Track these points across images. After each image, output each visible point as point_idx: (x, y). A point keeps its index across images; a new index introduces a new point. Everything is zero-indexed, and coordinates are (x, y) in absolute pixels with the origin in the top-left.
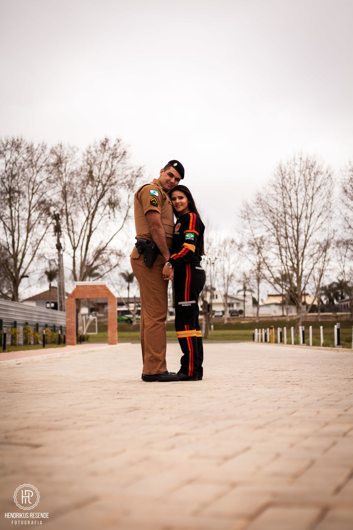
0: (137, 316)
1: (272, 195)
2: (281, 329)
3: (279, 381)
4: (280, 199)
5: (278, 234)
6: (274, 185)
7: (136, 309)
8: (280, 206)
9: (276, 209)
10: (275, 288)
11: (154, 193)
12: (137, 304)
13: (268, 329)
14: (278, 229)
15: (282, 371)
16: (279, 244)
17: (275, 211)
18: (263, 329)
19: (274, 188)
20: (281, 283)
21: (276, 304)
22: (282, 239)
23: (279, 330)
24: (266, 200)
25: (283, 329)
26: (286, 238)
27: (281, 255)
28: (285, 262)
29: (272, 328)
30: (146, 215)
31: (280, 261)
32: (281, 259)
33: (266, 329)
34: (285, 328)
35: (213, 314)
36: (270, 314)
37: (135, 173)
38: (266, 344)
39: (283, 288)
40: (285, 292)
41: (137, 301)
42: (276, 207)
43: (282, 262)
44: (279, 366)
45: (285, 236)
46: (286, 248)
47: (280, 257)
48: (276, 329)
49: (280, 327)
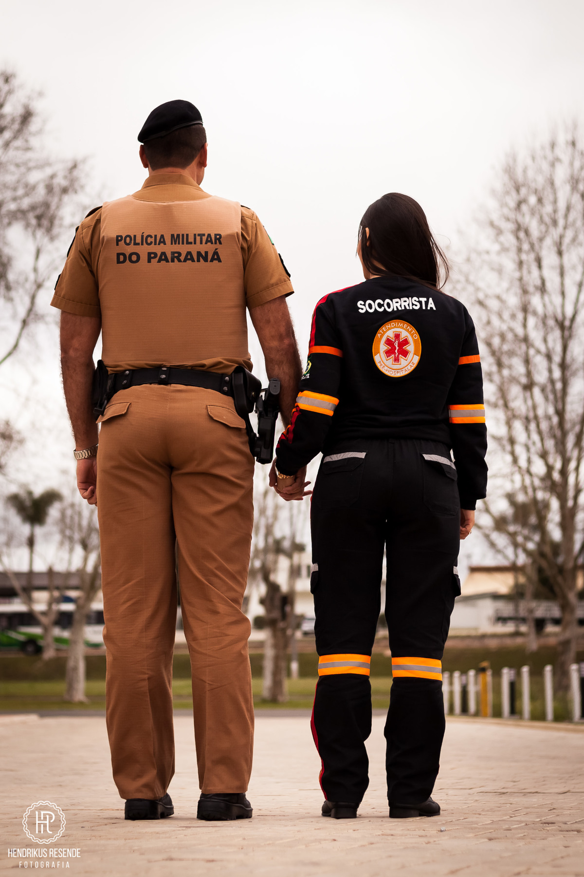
0: (57, 632)
1: (488, 252)
2: (512, 672)
3: (521, 822)
4: (509, 264)
5: (502, 377)
6: (492, 224)
7: (55, 607)
8: (508, 290)
9: (498, 298)
10: (493, 545)
12: (56, 594)
13: (472, 673)
14: (505, 360)
15: (525, 794)
16: (506, 405)
17: (494, 304)
18: (457, 674)
19: (491, 232)
20: (512, 528)
21: (496, 597)
22: (515, 391)
23: (507, 675)
24: (465, 268)
25: (519, 674)
26: (528, 387)
27: (512, 441)
28: (523, 463)
29: (483, 670)
31: (509, 458)
32: (513, 453)
33: (464, 672)
34: (525, 670)
35: (298, 626)
36: (476, 629)
37: (60, 181)
38: (464, 719)
39: (516, 545)
40: (522, 559)
41: (58, 582)
42: (498, 291)
43: (515, 460)
44: (514, 782)
45: (524, 380)
46: (527, 420)
47: (508, 448)
48: (497, 674)
49: (510, 667)
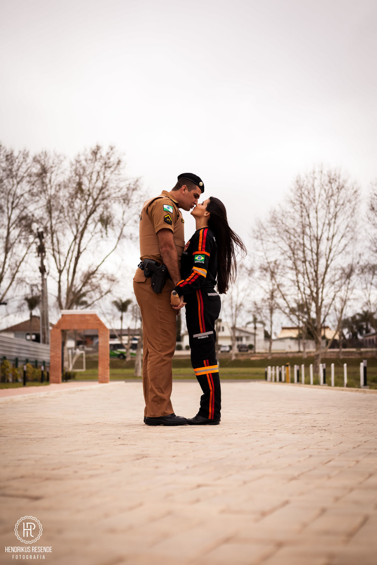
0: (131, 351)
1: (289, 212)
2: (298, 367)
3: (304, 426)
4: (297, 216)
5: (295, 258)
6: (292, 202)
7: (130, 342)
8: (297, 226)
9: (294, 229)
10: (291, 319)
11: (168, 208)
12: (131, 337)
13: (283, 367)
14: (295, 252)
15: (304, 414)
16: (296, 269)
17: (292, 231)
18: (277, 367)
19: (291, 205)
20: (297, 313)
21: (292, 338)
22: (299, 263)
23: (296, 368)
24: (281, 218)
25: (300, 367)
26: (304, 262)
27: (298, 282)
28: (302, 289)
29: (287, 366)
30: (157, 234)
31: (297, 288)
32: (298, 286)
33: (280, 366)
34: (303, 366)
35: (219, 349)
36: (284, 350)
37: (132, 186)
38: (280, 383)
39: (299, 319)
40: (301, 325)
41: (131, 333)
42: (294, 226)
43: (299, 289)
44: (300, 409)
45: (303, 259)
46: (304, 274)
47: (297, 284)
48: (292, 367)
49: (297, 365)
